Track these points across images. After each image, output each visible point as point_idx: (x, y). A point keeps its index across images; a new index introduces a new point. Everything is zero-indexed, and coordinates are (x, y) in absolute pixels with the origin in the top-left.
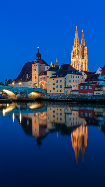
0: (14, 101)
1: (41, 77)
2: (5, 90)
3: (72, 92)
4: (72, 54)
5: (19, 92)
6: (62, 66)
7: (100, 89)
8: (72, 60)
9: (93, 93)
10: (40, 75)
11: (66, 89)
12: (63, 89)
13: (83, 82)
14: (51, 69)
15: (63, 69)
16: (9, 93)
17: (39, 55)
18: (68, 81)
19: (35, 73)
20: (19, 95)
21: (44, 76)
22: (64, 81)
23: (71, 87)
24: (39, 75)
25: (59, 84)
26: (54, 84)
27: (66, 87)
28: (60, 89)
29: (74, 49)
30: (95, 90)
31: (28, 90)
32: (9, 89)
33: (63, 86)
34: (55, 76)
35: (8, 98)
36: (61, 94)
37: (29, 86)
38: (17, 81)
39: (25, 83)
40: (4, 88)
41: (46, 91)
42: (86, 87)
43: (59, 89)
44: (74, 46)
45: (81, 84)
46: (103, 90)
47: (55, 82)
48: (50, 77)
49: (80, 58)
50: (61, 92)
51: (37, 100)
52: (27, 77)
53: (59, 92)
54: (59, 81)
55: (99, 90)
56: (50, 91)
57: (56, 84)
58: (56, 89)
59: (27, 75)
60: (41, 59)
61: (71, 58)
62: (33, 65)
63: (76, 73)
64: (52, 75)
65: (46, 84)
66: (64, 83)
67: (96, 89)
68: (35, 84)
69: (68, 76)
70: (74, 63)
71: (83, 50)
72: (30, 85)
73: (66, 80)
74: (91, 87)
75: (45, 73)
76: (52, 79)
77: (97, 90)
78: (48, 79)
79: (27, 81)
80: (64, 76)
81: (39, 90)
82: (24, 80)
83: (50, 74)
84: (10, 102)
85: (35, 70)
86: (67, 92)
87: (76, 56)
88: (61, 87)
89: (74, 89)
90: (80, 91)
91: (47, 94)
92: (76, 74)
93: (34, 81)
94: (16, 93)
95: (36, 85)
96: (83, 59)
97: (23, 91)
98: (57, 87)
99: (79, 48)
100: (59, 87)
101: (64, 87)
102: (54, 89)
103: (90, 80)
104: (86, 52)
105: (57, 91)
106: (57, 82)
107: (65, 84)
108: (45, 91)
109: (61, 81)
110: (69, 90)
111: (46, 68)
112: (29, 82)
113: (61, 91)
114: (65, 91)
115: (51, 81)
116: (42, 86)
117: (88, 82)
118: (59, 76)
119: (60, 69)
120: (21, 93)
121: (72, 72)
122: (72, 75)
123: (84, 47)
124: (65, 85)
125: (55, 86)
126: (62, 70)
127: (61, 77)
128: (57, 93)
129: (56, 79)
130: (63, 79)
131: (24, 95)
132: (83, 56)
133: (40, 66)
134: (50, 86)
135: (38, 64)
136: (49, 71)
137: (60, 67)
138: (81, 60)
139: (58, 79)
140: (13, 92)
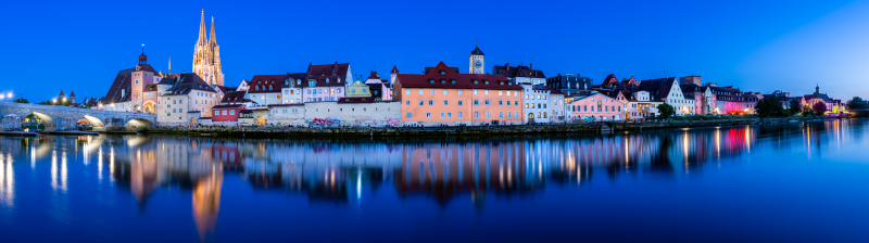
0: (101, 132)
1: (147, 94)
2: (87, 117)
3: (199, 120)
4: (194, 56)
5: (111, 120)
6: (182, 76)
7: (248, 115)
8: (195, 68)
9: (236, 122)
10: (145, 90)
11: (190, 116)
12: (184, 115)
13: (218, 104)
14: (163, 82)
15: (184, 82)
16: (94, 121)
17: (143, 58)
18: (193, 102)
19: (137, 88)
20: (110, 125)
21: (152, 93)
22: (187, 102)
23: (199, 112)
24: (143, 91)
25: (177, 107)
26: (169, 106)
27: (189, 112)
28: (180, 115)
29: (199, 49)
30: (240, 118)
31: (125, 117)
32: (93, 113)
33: (185, 110)
34: (171, 92)
35: (91, 129)
36: (182, 123)
37: (126, 109)
38: (106, 100)
39: (120, 104)
40: (85, 113)
41: (155, 119)
42: (225, 113)
43: (178, 114)
44: (198, 44)
45: (216, 107)
46: (253, 117)
47: (171, 102)
48: (162, 95)
49: (208, 64)
50: (181, 121)
51: (144, 132)
52: (123, 94)
53: (178, 120)
54: (178, 102)
55: (247, 117)
56: (163, 119)
57: (173, 106)
58: (173, 115)
59: (123, 91)
60: (147, 64)
61: (194, 64)
62: (133, 74)
63: (207, 88)
64: (166, 91)
65: (155, 105)
66: (187, 104)
67: (241, 115)
68: (136, 107)
69: (194, 93)
70: (198, 70)
71: (213, 50)
72: (128, 107)
73: (190, 99)
74: (232, 113)
75: (154, 88)
76: (166, 98)
77: (243, 118)
78: (159, 98)
79: (123, 102)
80: (187, 92)
81: (143, 117)
82: (119, 99)
83: (162, 89)
84: (95, 134)
85: (137, 82)
86: (191, 120)
87: (202, 61)
88: (181, 111)
89: (203, 115)
90: (214, 119)
91: (158, 123)
92: (206, 90)
93: (134, 101)
94: (106, 122)
95: (139, 108)
96: (213, 66)
97: (117, 117)
98: (175, 111)
99: (207, 48)
100: (178, 111)
101: (187, 111)
103: (230, 101)
104: (217, 54)
105: (175, 119)
106: (175, 102)
107: (188, 106)
108: (153, 119)
109: (181, 102)
110: (196, 116)
111: (155, 80)
112: (126, 103)
113: (180, 118)
114: (188, 119)
115: (164, 102)
116: (147, 109)
117: (227, 104)
118: (178, 93)
119: (180, 81)
120: (115, 120)
121: (201, 87)
122: (200, 92)
123: (215, 46)
124: (189, 109)
125: (171, 110)
127: (182, 94)
128: (172, 121)
129: (173, 98)
130: (184, 98)
131: (119, 125)
132: (213, 62)
133: (145, 76)
134: (163, 110)
135: (142, 73)
136: (160, 83)
137: (179, 78)
138: (209, 68)
139: (177, 98)
140: (101, 119)
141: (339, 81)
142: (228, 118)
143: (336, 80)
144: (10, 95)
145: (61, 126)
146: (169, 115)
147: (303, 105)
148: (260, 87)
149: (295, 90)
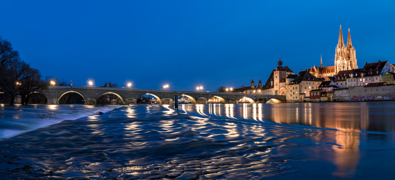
1: (281, 84)
2: (245, 98)
3: (305, 98)
4: (335, 55)
5: (258, 100)
6: (300, 73)
7: (325, 95)
9: (320, 99)
10: (280, 82)
11: (301, 96)
12: (298, 95)
14: (290, 77)
15: (301, 76)
17: (280, 63)
18: (303, 88)
19: (276, 80)
21: (284, 83)
22: (299, 88)
23: (304, 94)
25: (295, 91)
26: (291, 91)
27: (301, 94)
28: (296, 95)
31: (267, 97)
32: (249, 96)
34: (292, 83)
36: (297, 100)
40: (244, 96)
42: (315, 94)
44: (337, 47)
45: (313, 90)
46: (327, 96)
47: (292, 88)
48: (288, 84)
49: (345, 59)
52: (272, 84)
53: (295, 99)
54: (295, 88)
56: (289, 98)
57: (293, 91)
58: (293, 96)
59: (272, 82)
60: (282, 67)
61: (335, 60)
62: (275, 72)
64: (290, 82)
65: (285, 90)
67: (323, 95)
68: (276, 91)
69: (304, 82)
70: (338, 65)
71: (349, 50)
72: (272, 92)
73: (301, 86)
74: (318, 94)
75: (285, 81)
76: (289, 86)
77: (323, 97)
78: (287, 86)
80: (299, 82)
81: (278, 97)
83: (287, 81)
85: (276, 77)
86: (301, 98)
88: (296, 93)
89: (306, 95)
90: (311, 97)
91: (286, 100)
92: (312, 80)
93: (276, 88)
94: (256, 100)
95: (277, 93)
96: (349, 61)
98: (294, 93)
101: (299, 93)
102: (291, 95)
103: (323, 87)
107: (300, 90)
108: (284, 98)
109: (296, 88)
110: (303, 97)
112: (272, 89)
113: (296, 97)
114: (299, 98)
118: (295, 84)
119: (298, 76)
120: (261, 100)
121: (309, 79)
122: (308, 82)
125: (292, 93)
127: (297, 84)
128: (293, 99)
130: (298, 86)
133: (280, 73)
134: (289, 93)
135: (278, 72)
136: (287, 78)
137: (298, 74)
139: (294, 86)
140: (253, 99)
141: (377, 72)
143: (376, 72)
147: (348, 89)
148: (341, 78)
149: (353, 79)
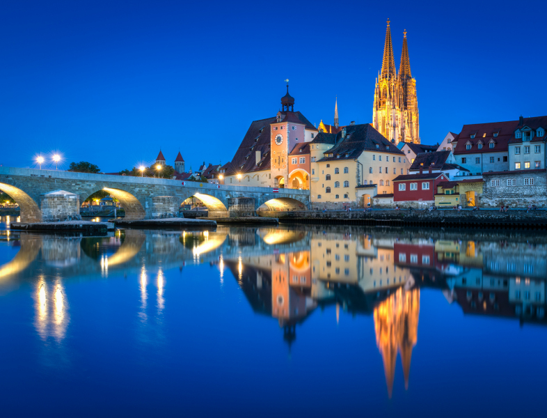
0: (222, 222)
1: (294, 158)
2: (198, 195)
3: (375, 199)
4: (375, 96)
5: (237, 200)
6: (349, 129)
7: (450, 190)
8: (377, 115)
9: (431, 202)
10: (291, 153)
11: (361, 192)
12: (351, 190)
13: (405, 173)
14: (320, 139)
15: (352, 139)
16: (211, 202)
17: (288, 101)
18: (366, 170)
19: (279, 149)
20: (236, 207)
21: (302, 157)
22: (356, 171)
23: (375, 186)
24: (289, 155)
25: (341, 178)
26: (328, 178)
27: (360, 187)
28: (345, 191)
29: (383, 84)
30: (437, 194)
31: (259, 195)
32: (209, 190)
33: (353, 184)
34: (332, 155)
35: (206, 214)
36: (348, 203)
37: (262, 183)
38: (230, 169)
39: (252, 174)
40: (196, 189)
41: (308, 197)
42: (414, 187)
43: (341, 191)
44: (380, 76)
45: (401, 178)
46: (458, 194)
47: (331, 171)
48: (317, 159)
50: (346, 200)
51: (286, 220)
52: (258, 159)
53: (342, 199)
54: (341, 171)
55: (448, 194)
56: (319, 196)
57: (334, 178)
58: (336, 191)
59: (258, 154)
60: (294, 111)
61: (374, 109)
62: (273, 126)
63: (388, 148)
64: (325, 153)
65: (307, 177)
66: (355, 174)
68: (277, 178)
69: (366, 156)
70: (380, 121)
71: (405, 85)
72: (264, 179)
73: (360, 166)
74: (426, 187)
75: (305, 149)
76: (324, 165)
77: (443, 194)
78: (314, 165)
79: (256, 170)
80: (355, 155)
81: (289, 194)
82: (250, 167)
83: (318, 150)
84: (211, 227)
85: (279, 139)
86: (363, 199)
87: (387, 103)
88: (347, 184)
89: (380, 190)
90: (396, 195)
91: (311, 203)
92: (385, 151)
93: (274, 170)
94: (229, 203)
95: (282, 182)
96: (406, 111)
97: (246, 196)
98: (337, 184)
99: (395, 83)
100: (342, 184)
101: (355, 184)
103: (425, 168)
104: (412, 91)
105: (337, 196)
106: (337, 172)
107: (358, 177)
108: (304, 197)
109: (346, 170)
110: (370, 193)
111: (308, 136)
112: (261, 173)
113: (346, 196)
114: (357, 197)
115: (321, 170)
116: (295, 183)
117: (419, 172)
118: (343, 158)
119: (346, 137)
120: (243, 201)
121: (378, 146)
122: (377, 154)
123: (409, 78)
124: (359, 181)
125: (331, 184)
126: (349, 140)
127: (349, 158)
128: (336, 201)
129: (334, 165)
130: (351, 165)
131: (250, 207)
132: (406, 104)
133: (291, 129)
134: (319, 184)
135: (286, 125)
136: (316, 141)
137: (344, 133)
138: (399, 114)
139: (341, 165)
140: (221, 199)
142: (420, 195)
144: (57, 158)
145: (155, 210)
146: (328, 190)
148: (474, 144)
149: (532, 146)
